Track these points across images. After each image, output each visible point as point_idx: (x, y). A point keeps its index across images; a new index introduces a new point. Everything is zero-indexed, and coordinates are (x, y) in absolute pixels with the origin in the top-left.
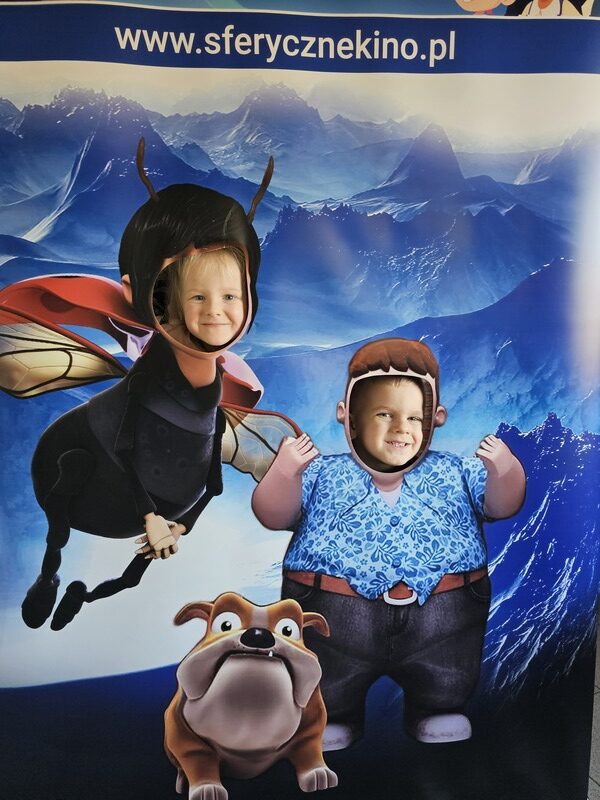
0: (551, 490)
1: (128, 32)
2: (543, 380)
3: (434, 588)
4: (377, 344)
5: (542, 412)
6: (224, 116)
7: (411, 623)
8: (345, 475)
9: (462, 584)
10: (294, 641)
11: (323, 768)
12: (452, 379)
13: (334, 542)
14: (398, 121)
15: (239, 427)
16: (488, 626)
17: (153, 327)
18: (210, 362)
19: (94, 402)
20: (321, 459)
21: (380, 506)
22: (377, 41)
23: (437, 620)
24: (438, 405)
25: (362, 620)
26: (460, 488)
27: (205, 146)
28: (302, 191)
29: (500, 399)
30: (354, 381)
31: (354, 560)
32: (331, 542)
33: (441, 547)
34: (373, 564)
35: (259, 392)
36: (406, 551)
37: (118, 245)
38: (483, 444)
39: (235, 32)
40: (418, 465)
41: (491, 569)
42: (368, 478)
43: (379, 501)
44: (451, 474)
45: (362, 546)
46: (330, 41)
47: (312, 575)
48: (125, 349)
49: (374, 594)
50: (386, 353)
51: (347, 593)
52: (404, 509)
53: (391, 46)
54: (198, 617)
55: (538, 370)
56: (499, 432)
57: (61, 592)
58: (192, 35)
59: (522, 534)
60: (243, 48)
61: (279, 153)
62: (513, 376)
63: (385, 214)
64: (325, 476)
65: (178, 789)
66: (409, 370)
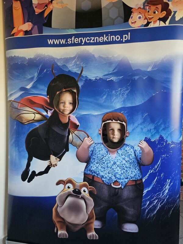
0: (161, 158)
1: (51, 40)
2: (157, 125)
3: (126, 184)
4: (109, 114)
5: (158, 134)
6: (72, 57)
7: (119, 193)
8: (101, 149)
9: (135, 184)
10: (86, 194)
11: (94, 233)
12: (131, 124)
14: (115, 56)
15: (73, 134)
17: (54, 108)
18: (67, 117)
19: (40, 126)
20: (94, 144)
21: (110, 158)
22: (109, 37)
23: (127, 194)
24: (127, 131)
25: (105, 191)
26: (133, 155)
27: (67, 65)
28: (90, 75)
29: (145, 130)
30: (103, 123)
31: (103, 173)
32: (97, 167)
33: (128, 172)
34: (109, 175)
35: (79, 125)
37: (47, 89)
38: (140, 143)
39: (75, 38)
40: (121, 147)
41: (144, 180)
42: (107, 150)
43: (110, 157)
44: (131, 151)
46: (98, 38)
47: (92, 176)
48: (47, 113)
49: (109, 183)
50: (112, 116)
52: (117, 160)
53: (113, 38)
54: (62, 184)
55: (156, 122)
56: (145, 140)
57: (30, 173)
58: (65, 40)
59: (153, 170)
60: (77, 41)
61: (84, 66)
62: (148, 124)
63: (111, 80)
64: (95, 149)
65: (55, 231)
66: (118, 121)
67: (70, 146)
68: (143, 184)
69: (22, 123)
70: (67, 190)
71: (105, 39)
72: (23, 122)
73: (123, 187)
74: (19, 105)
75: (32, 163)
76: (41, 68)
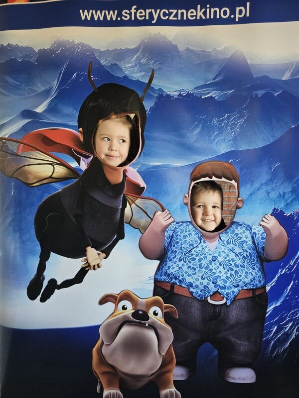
1: (86, 12)
2: (298, 184)
3: (236, 296)
4: (206, 164)
5: (297, 202)
6: (131, 49)
7: (222, 314)
8: (188, 232)
9: (251, 295)
10: (159, 319)
11: (173, 389)
12: (247, 183)
13: (181, 268)
14: (219, 49)
15: (133, 205)
16: (266, 320)
17: (93, 154)
18: (120, 172)
19: (64, 190)
20: (175, 223)
22: (208, 10)
23: (237, 314)
24: (239, 197)
25: (196, 311)
26: (250, 243)
27: (121, 65)
28: (168, 86)
29: (273, 195)
30: (193, 183)
31: (192, 278)
32: (180, 268)
33: (240, 274)
34: (202, 281)
35: (144, 187)
36: (220, 275)
37: (78, 114)
38: (264, 219)
39: (137, 9)
40: (227, 229)
41: (268, 288)
42: (200, 235)
43: (206, 247)
44: (245, 234)
45: (197, 271)
46: (184, 11)
47: (169, 285)
48: (79, 164)
49: (202, 297)
50: (211, 169)
51: (188, 296)
52: (220, 252)
53: (215, 12)
54: (110, 301)
56: (273, 213)
58: (116, 11)
59: (286, 270)
60: (141, 17)
61: (157, 67)
62: (281, 182)
63: (211, 96)
64: (177, 233)
65: (98, 391)
66: (223, 178)
67: (127, 228)
68: (267, 296)
69: (29, 185)
70: (120, 314)
71: (200, 14)
72: (29, 182)
73: (229, 303)
74: (21, 148)
75: (48, 264)
76: (66, 70)
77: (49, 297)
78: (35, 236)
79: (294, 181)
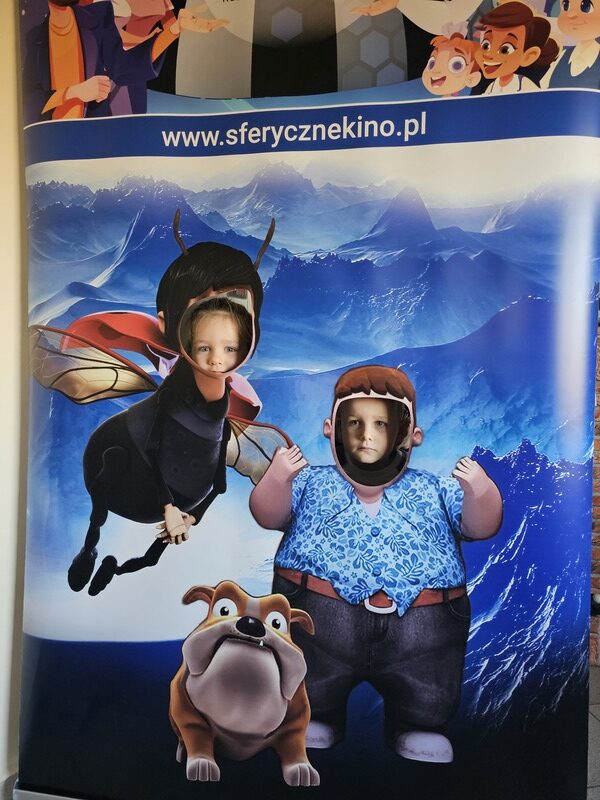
0: (529, 514)
1: (171, 134)
2: (515, 406)
3: (413, 601)
4: (359, 370)
5: (515, 438)
6: (239, 190)
7: (390, 632)
9: (441, 600)
10: (282, 634)
11: (306, 765)
13: (320, 546)
14: (378, 185)
15: (241, 436)
17: (179, 352)
18: (220, 381)
19: (132, 410)
20: (309, 469)
21: (362, 516)
22: (360, 124)
24: (415, 426)
25: (345, 624)
26: (437, 506)
27: (224, 213)
29: (474, 424)
30: (339, 401)
31: (338, 564)
32: (317, 546)
33: (420, 561)
34: (356, 571)
35: (259, 407)
36: (386, 561)
38: (459, 465)
39: (249, 127)
40: (397, 481)
41: (470, 589)
42: (351, 489)
43: (361, 511)
44: (428, 491)
45: (345, 552)
46: (322, 127)
47: (299, 575)
48: (158, 369)
49: (355, 600)
50: (367, 379)
51: (331, 596)
52: (384, 521)
53: (371, 127)
54: (202, 599)
55: (510, 398)
56: (474, 455)
58: (217, 132)
59: (501, 556)
60: (254, 138)
61: (279, 215)
62: (486, 403)
63: (366, 260)
64: (312, 485)
65: (178, 757)
66: (388, 394)
67: (231, 475)
68: (469, 603)
69: (75, 401)
70: (217, 622)
71: (347, 130)
72: (77, 396)
73: (401, 612)
74: (66, 341)
75: (104, 531)
76: (139, 222)
77: (103, 588)
78: (84, 484)
79: (508, 401)
